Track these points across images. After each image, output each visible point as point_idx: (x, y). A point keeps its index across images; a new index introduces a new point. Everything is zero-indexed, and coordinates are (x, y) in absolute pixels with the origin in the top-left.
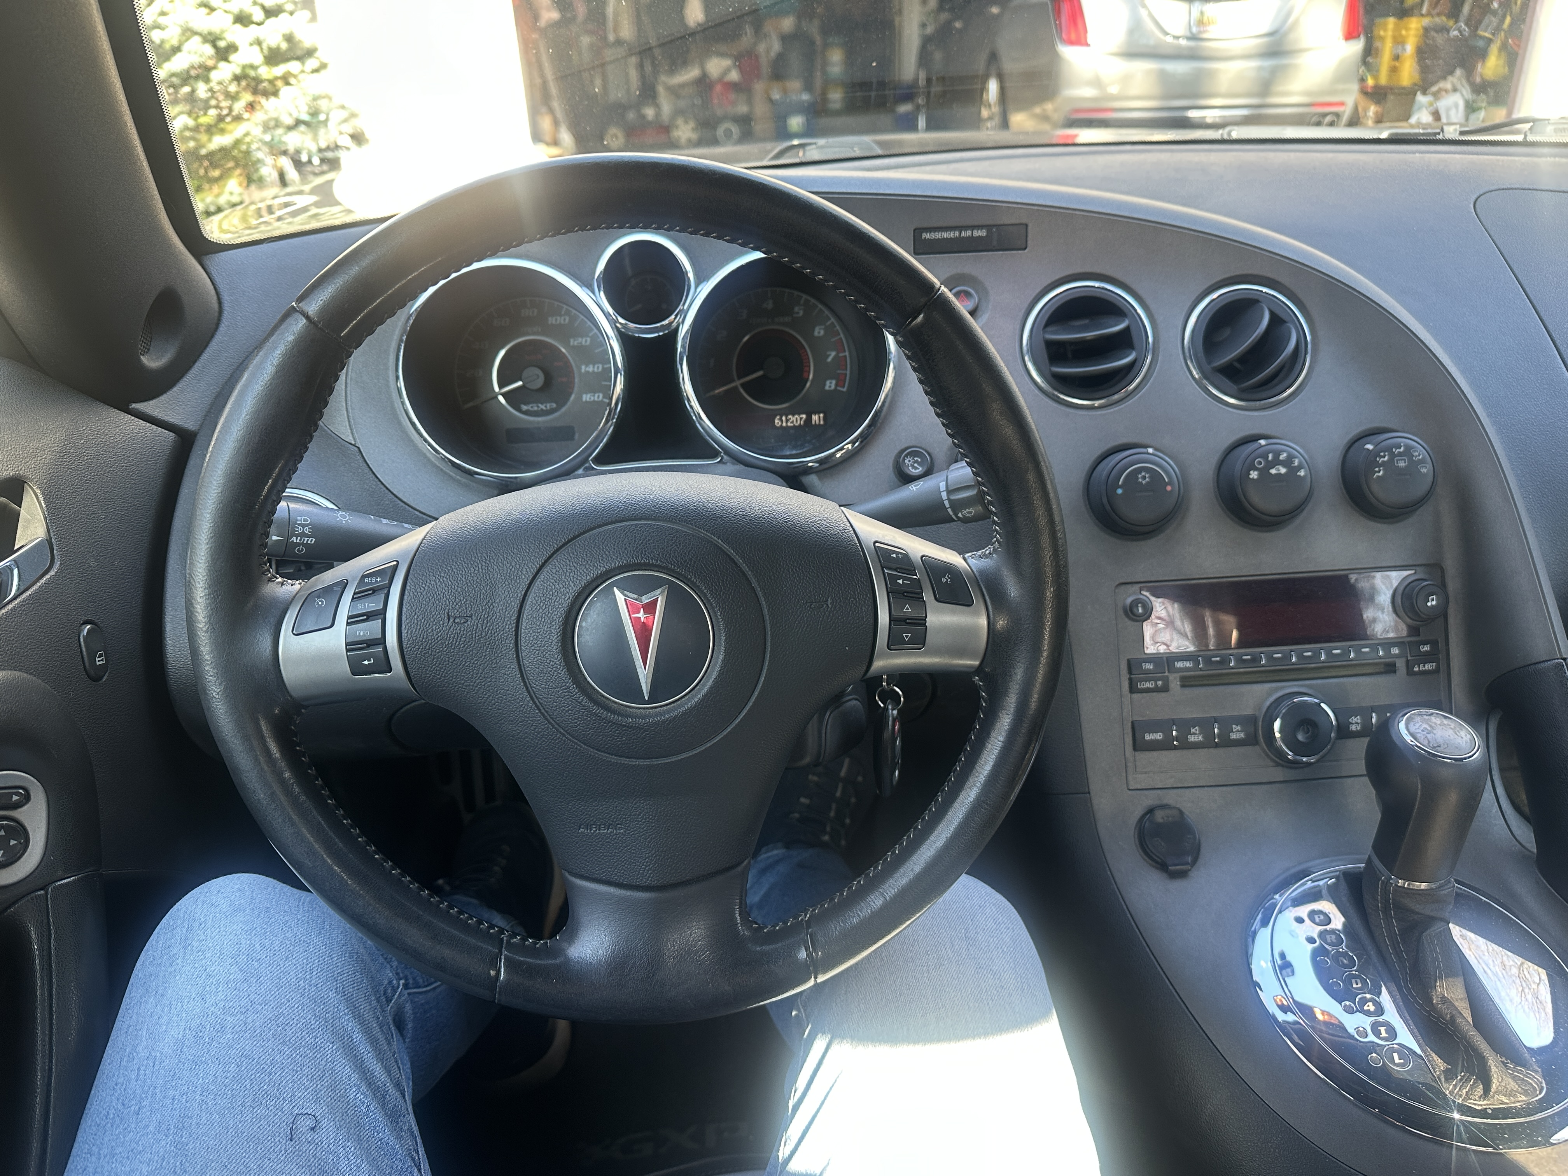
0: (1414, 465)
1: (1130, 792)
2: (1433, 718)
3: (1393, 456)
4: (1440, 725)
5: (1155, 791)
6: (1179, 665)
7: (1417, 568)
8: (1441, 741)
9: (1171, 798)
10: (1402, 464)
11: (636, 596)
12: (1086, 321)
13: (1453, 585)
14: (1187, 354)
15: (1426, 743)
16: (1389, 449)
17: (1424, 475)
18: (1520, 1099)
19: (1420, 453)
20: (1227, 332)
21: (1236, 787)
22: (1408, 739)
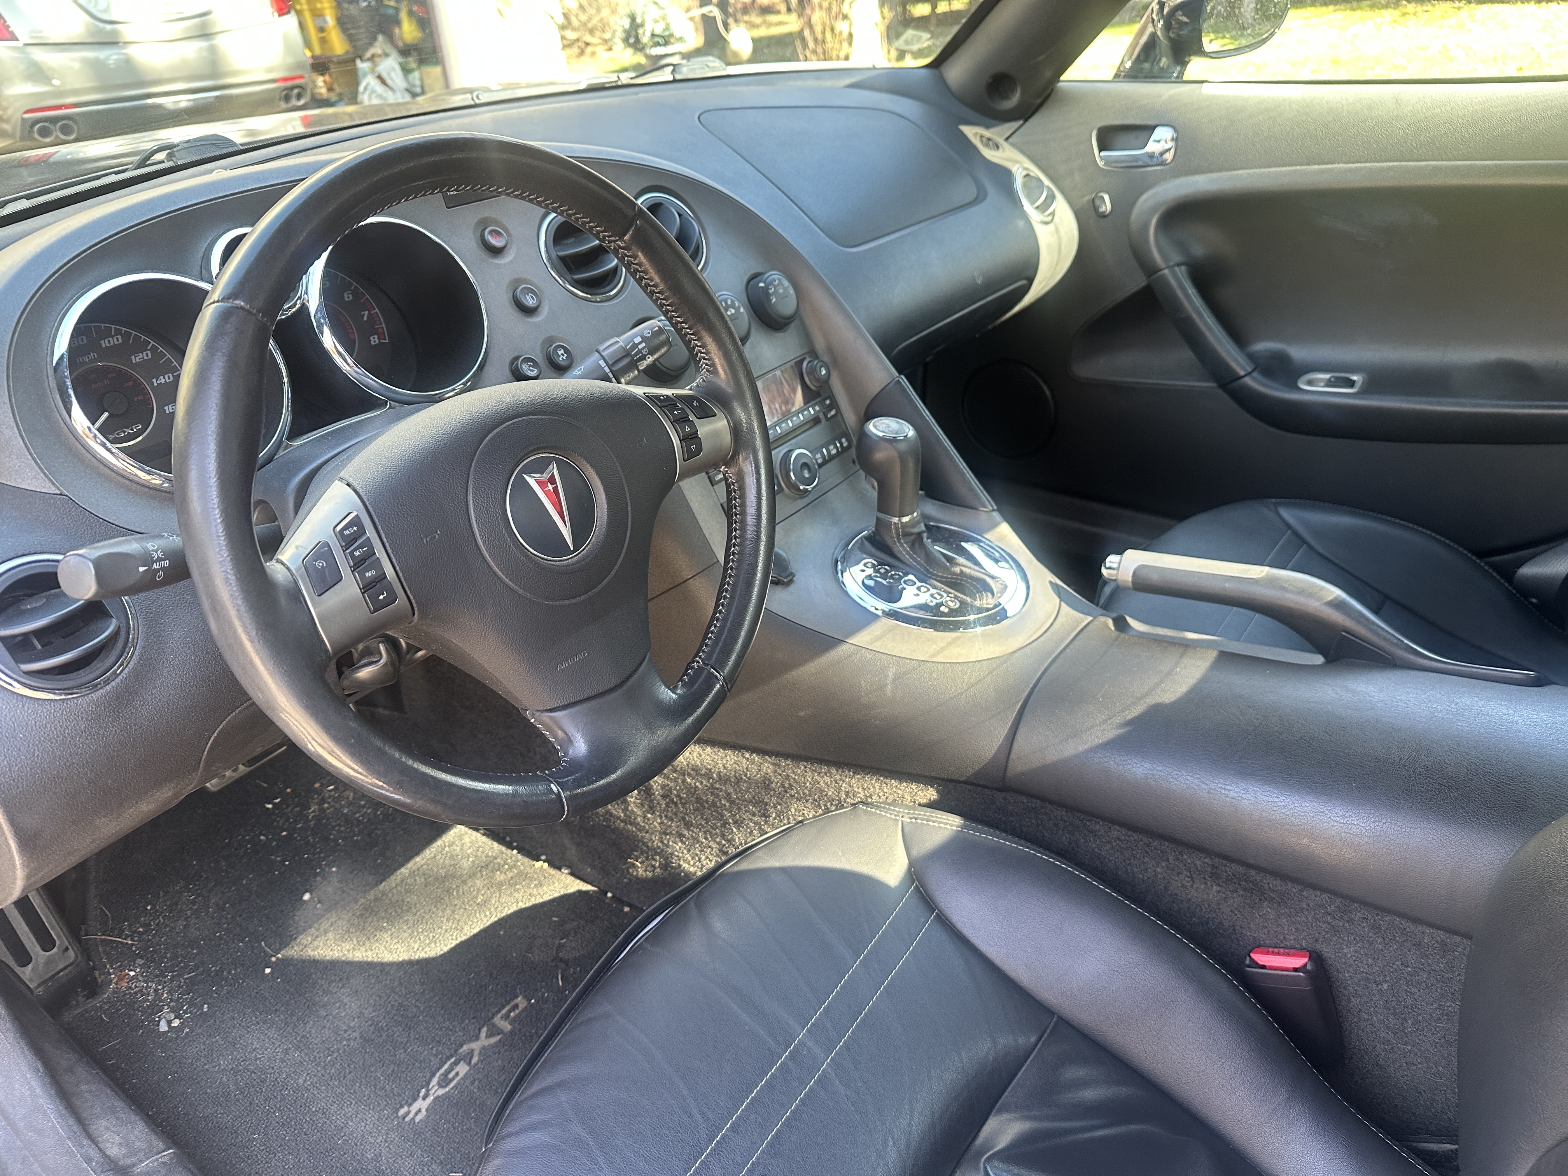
0: (786, 290)
3: (775, 287)
7: (805, 355)
8: (889, 432)
10: (781, 291)
11: (539, 475)
12: (573, 239)
16: (771, 283)
17: (793, 294)
19: (785, 282)
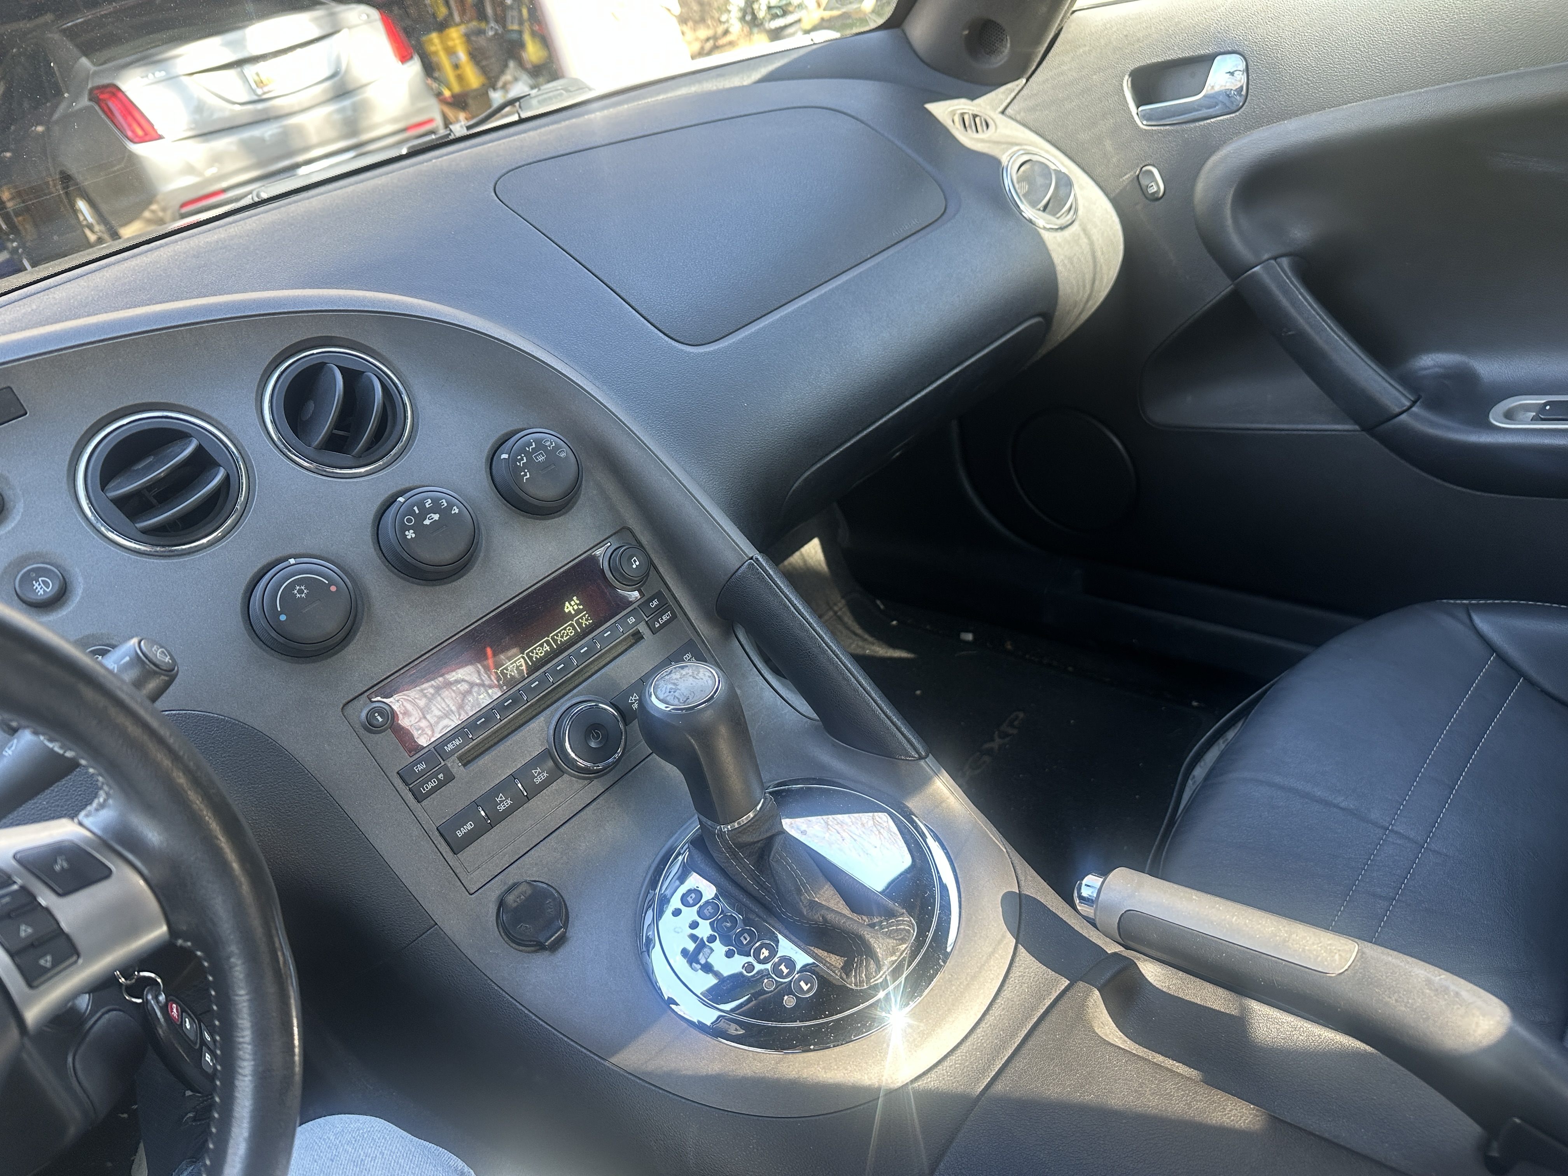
0: (552, 454)
1: (473, 896)
2: (673, 676)
3: (528, 454)
4: (680, 678)
5: (496, 879)
6: (450, 747)
7: (610, 540)
8: (686, 693)
9: (514, 875)
10: (541, 459)
13: (645, 539)
14: (281, 446)
15: (676, 702)
16: (522, 450)
17: (567, 458)
18: (903, 949)
19: (551, 440)
20: (311, 406)
21: (567, 825)
22: (662, 706)
